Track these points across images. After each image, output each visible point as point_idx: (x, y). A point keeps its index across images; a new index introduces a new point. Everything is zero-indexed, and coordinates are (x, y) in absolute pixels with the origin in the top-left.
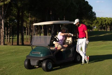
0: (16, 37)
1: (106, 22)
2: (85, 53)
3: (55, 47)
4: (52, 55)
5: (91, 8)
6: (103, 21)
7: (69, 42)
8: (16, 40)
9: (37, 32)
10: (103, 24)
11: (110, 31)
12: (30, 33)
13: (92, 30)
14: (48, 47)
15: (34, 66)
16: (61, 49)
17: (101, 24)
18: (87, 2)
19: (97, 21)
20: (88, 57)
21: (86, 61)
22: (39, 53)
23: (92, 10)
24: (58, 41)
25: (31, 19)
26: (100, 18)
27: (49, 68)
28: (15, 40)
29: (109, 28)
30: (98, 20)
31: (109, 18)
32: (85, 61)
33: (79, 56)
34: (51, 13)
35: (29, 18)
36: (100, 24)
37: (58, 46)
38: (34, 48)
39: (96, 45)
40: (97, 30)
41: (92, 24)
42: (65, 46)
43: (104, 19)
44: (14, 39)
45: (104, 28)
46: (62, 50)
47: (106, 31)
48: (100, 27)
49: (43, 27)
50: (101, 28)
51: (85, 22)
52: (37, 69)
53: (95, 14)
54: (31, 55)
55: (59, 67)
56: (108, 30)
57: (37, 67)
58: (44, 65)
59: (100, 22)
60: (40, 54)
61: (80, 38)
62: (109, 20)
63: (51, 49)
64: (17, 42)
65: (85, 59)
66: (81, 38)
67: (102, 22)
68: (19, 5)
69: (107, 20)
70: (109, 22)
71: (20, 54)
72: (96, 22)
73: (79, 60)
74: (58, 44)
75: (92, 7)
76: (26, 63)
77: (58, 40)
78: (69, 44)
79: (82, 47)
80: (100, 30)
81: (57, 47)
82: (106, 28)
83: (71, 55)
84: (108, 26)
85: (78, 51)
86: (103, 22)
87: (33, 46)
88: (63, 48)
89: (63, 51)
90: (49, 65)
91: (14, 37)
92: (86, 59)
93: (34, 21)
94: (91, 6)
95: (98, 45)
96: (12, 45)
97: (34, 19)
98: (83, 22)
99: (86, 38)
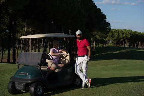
0: (7, 52)
1: (124, 35)
2: (85, 75)
3: (48, 67)
4: (43, 77)
5: (104, 17)
6: (120, 34)
7: (66, 60)
8: (7, 55)
9: (35, 46)
10: (120, 38)
11: (128, 47)
12: (25, 48)
13: (106, 45)
14: (38, 67)
15: (21, 90)
16: (55, 69)
17: (118, 38)
18: (99, 10)
19: (113, 34)
20: (90, 79)
21: (88, 84)
22: (26, 74)
23: (106, 20)
24: (51, 60)
25: (28, 30)
26: (117, 30)
27: (39, 93)
28: (5, 56)
29: (128, 42)
30: (114, 32)
31: (128, 30)
32: (86, 85)
33: (78, 78)
34: (53, 23)
35: (25, 28)
36: (116, 38)
37: (51, 65)
38: (20, 67)
39: (108, 64)
40: (112, 45)
41: (105, 38)
42: (61, 65)
43: (121, 31)
44: (4, 54)
45: (122, 43)
46: (56, 71)
47: (124, 46)
48: (116, 41)
49: (43, 40)
50: (117, 43)
51: (96, 35)
52: (23, 94)
53: (109, 25)
54: (16, 76)
55: (53, 92)
56: (127, 45)
57: (24, 91)
58: (32, 89)
59: (116, 35)
60: (28, 75)
61: (79, 56)
62: (128, 33)
63: (41, 68)
64: (7, 58)
65: (85, 83)
66: (81, 57)
67: (118, 35)
68: (10, 11)
69: (125, 33)
70: (127, 35)
71: (6, 74)
72: (110, 35)
73: (78, 83)
74: (52, 63)
75: (106, 16)
76: (11, 86)
77: (51, 58)
78: (67, 63)
79: (82, 68)
80: (116, 46)
81: (50, 67)
82: (124, 43)
83: (68, 77)
84: (126, 41)
85: (77, 72)
86: (120, 36)
87: (20, 65)
88: (58, 67)
89: (58, 72)
90: (38, 90)
91: (4, 52)
92: (87, 83)
93: (32, 32)
94: (104, 14)
95: (110, 65)
96: (2, 62)
97: (31, 29)
98: (94, 34)
99: (87, 55)
